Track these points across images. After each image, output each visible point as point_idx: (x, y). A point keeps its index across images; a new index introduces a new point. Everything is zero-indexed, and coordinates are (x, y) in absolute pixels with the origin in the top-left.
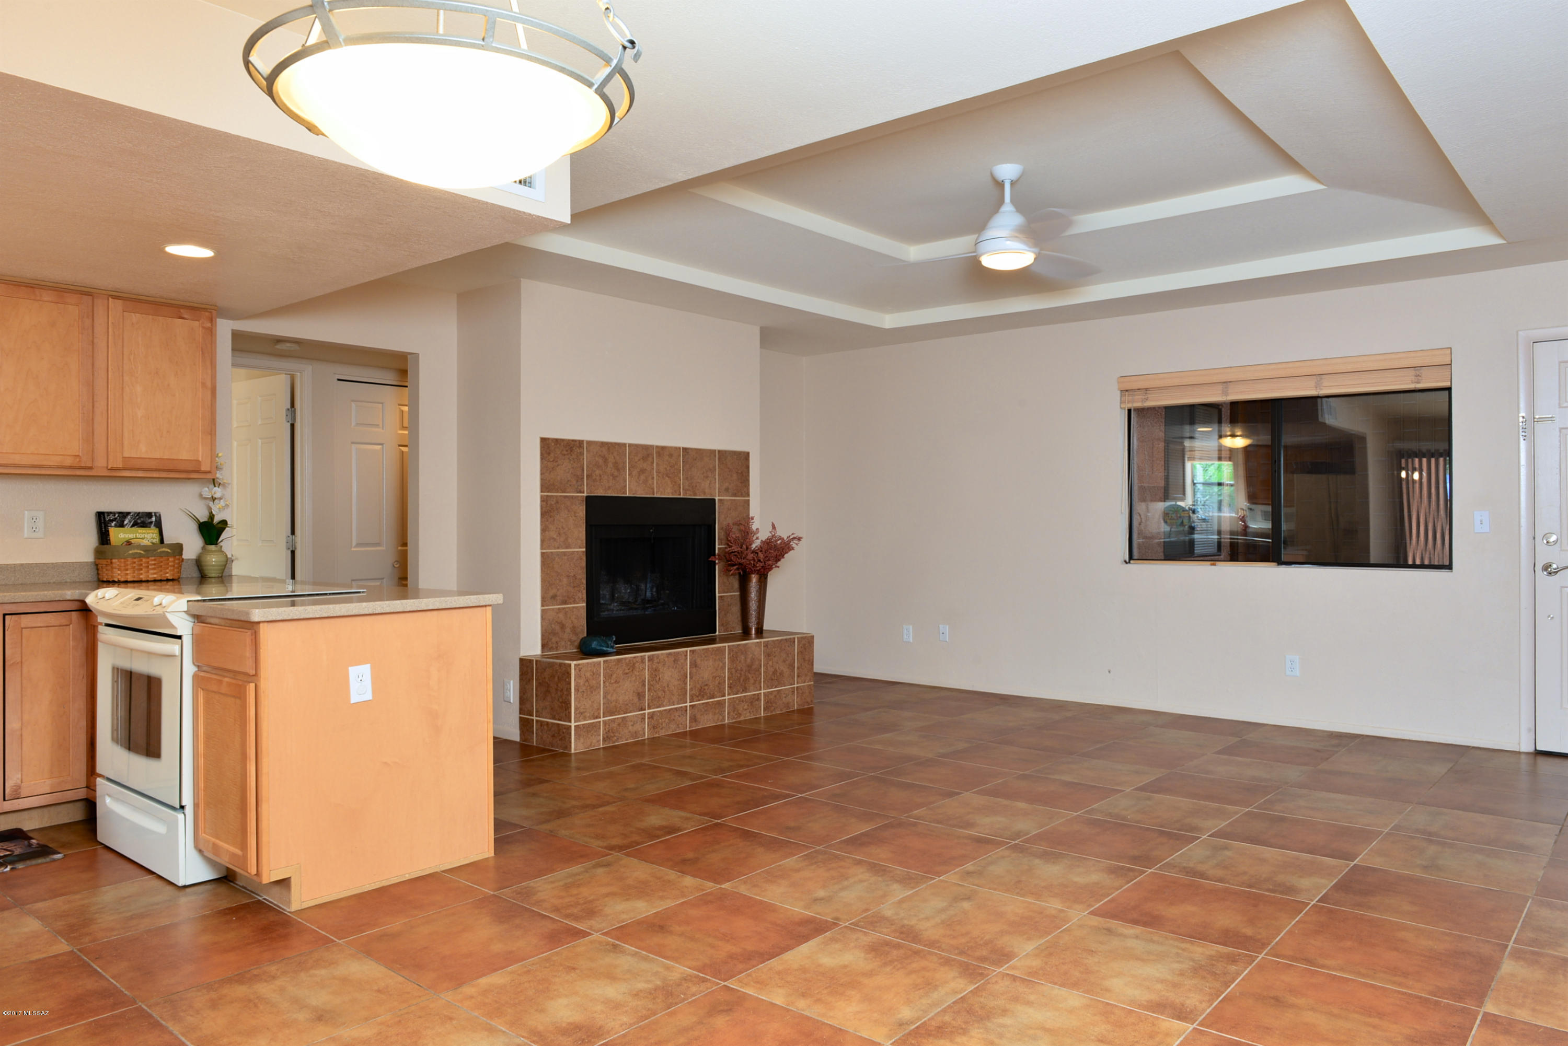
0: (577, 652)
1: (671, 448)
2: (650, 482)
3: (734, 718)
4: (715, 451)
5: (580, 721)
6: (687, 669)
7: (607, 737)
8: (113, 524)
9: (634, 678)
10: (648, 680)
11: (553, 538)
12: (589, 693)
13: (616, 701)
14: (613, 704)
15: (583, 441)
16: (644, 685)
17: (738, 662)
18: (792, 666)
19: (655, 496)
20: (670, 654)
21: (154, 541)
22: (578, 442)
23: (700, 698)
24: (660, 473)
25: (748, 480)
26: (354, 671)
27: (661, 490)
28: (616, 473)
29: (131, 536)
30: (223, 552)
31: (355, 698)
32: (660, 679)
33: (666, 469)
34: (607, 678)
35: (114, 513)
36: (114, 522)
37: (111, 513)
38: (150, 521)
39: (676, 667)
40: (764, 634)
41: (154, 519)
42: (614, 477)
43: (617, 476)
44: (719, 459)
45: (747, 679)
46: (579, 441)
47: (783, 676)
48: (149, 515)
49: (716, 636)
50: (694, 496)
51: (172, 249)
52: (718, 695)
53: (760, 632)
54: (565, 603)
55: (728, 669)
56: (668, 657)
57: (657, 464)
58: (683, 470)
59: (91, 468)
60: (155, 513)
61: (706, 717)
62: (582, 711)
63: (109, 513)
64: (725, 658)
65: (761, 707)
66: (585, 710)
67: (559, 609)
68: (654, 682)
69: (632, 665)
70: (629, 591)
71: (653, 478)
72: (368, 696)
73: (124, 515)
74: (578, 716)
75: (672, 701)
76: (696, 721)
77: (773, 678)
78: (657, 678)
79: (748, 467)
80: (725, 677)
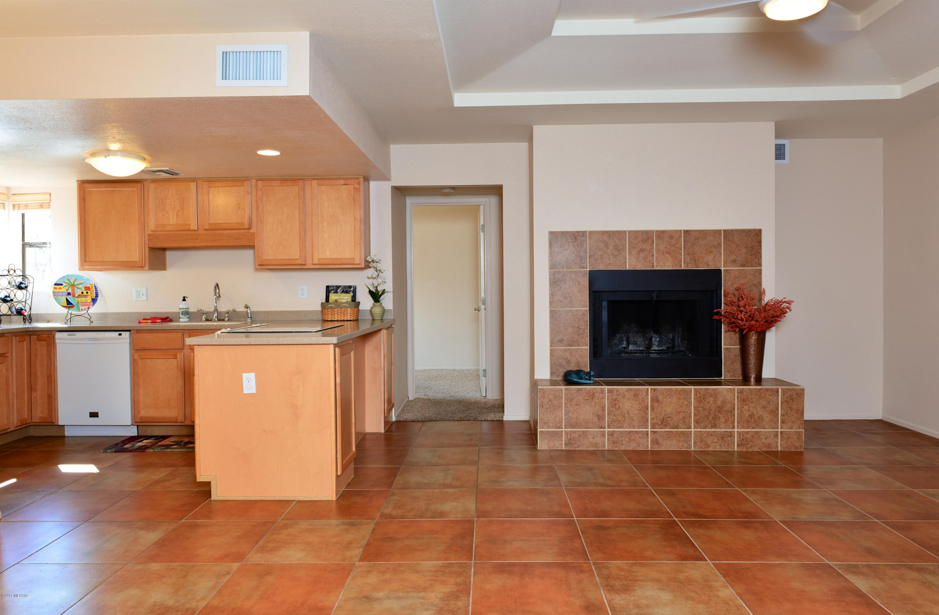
0: (561, 380)
1: (672, 231)
2: (650, 258)
3: (701, 447)
4: (721, 230)
5: (544, 428)
6: (648, 403)
7: (569, 443)
8: (332, 292)
9: (594, 404)
10: (608, 407)
11: (560, 300)
12: (552, 409)
13: (577, 418)
14: (574, 420)
15: (585, 232)
16: (604, 410)
17: (706, 403)
18: (775, 412)
19: (655, 269)
20: (630, 389)
21: (348, 300)
22: (581, 233)
23: (662, 427)
24: (660, 251)
25: (760, 254)
26: (245, 376)
27: (661, 264)
28: (616, 253)
29: (338, 298)
30: (382, 306)
31: (246, 391)
32: (619, 407)
33: (666, 248)
34: (568, 401)
35: (334, 286)
36: (333, 291)
37: (332, 286)
38: (350, 290)
39: (637, 400)
40: (763, 383)
41: (352, 289)
42: (615, 256)
43: (617, 255)
44: (724, 237)
45: (716, 418)
46: (583, 232)
47: (762, 420)
48: (350, 287)
49: (721, 379)
50: (697, 267)
51: (261, 152)
52: (683, 427)
53: (759, 380)
54: (571, 345)
55: (694, 407)
56: (628, 391)
57: (657, 244)
58: (685, 248)
59: (304, 265)
60: (353, 286)
61: (669, 442)
62: (546, 421)
63: (331, 286)
64: (691, 398)
65: (734, 442)
66: (548, 421)
67: (565, 349)
68: (614, 409)
69: (592, 394)
70: (658, 339)
71: (653, 255)
72: (254, 391)
73: (338, 287)
74: (543, 424)
75: (632, 425)
76: (658, 444)
77: (750, 420)
78: (617, 406)
79: (760, 242)
80: (691, 413)
